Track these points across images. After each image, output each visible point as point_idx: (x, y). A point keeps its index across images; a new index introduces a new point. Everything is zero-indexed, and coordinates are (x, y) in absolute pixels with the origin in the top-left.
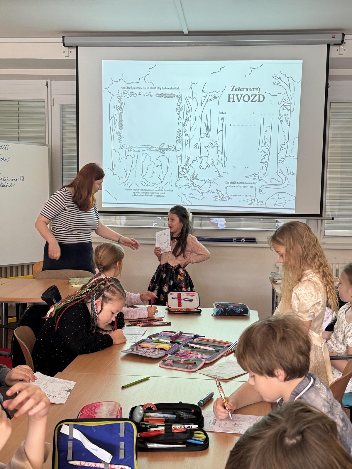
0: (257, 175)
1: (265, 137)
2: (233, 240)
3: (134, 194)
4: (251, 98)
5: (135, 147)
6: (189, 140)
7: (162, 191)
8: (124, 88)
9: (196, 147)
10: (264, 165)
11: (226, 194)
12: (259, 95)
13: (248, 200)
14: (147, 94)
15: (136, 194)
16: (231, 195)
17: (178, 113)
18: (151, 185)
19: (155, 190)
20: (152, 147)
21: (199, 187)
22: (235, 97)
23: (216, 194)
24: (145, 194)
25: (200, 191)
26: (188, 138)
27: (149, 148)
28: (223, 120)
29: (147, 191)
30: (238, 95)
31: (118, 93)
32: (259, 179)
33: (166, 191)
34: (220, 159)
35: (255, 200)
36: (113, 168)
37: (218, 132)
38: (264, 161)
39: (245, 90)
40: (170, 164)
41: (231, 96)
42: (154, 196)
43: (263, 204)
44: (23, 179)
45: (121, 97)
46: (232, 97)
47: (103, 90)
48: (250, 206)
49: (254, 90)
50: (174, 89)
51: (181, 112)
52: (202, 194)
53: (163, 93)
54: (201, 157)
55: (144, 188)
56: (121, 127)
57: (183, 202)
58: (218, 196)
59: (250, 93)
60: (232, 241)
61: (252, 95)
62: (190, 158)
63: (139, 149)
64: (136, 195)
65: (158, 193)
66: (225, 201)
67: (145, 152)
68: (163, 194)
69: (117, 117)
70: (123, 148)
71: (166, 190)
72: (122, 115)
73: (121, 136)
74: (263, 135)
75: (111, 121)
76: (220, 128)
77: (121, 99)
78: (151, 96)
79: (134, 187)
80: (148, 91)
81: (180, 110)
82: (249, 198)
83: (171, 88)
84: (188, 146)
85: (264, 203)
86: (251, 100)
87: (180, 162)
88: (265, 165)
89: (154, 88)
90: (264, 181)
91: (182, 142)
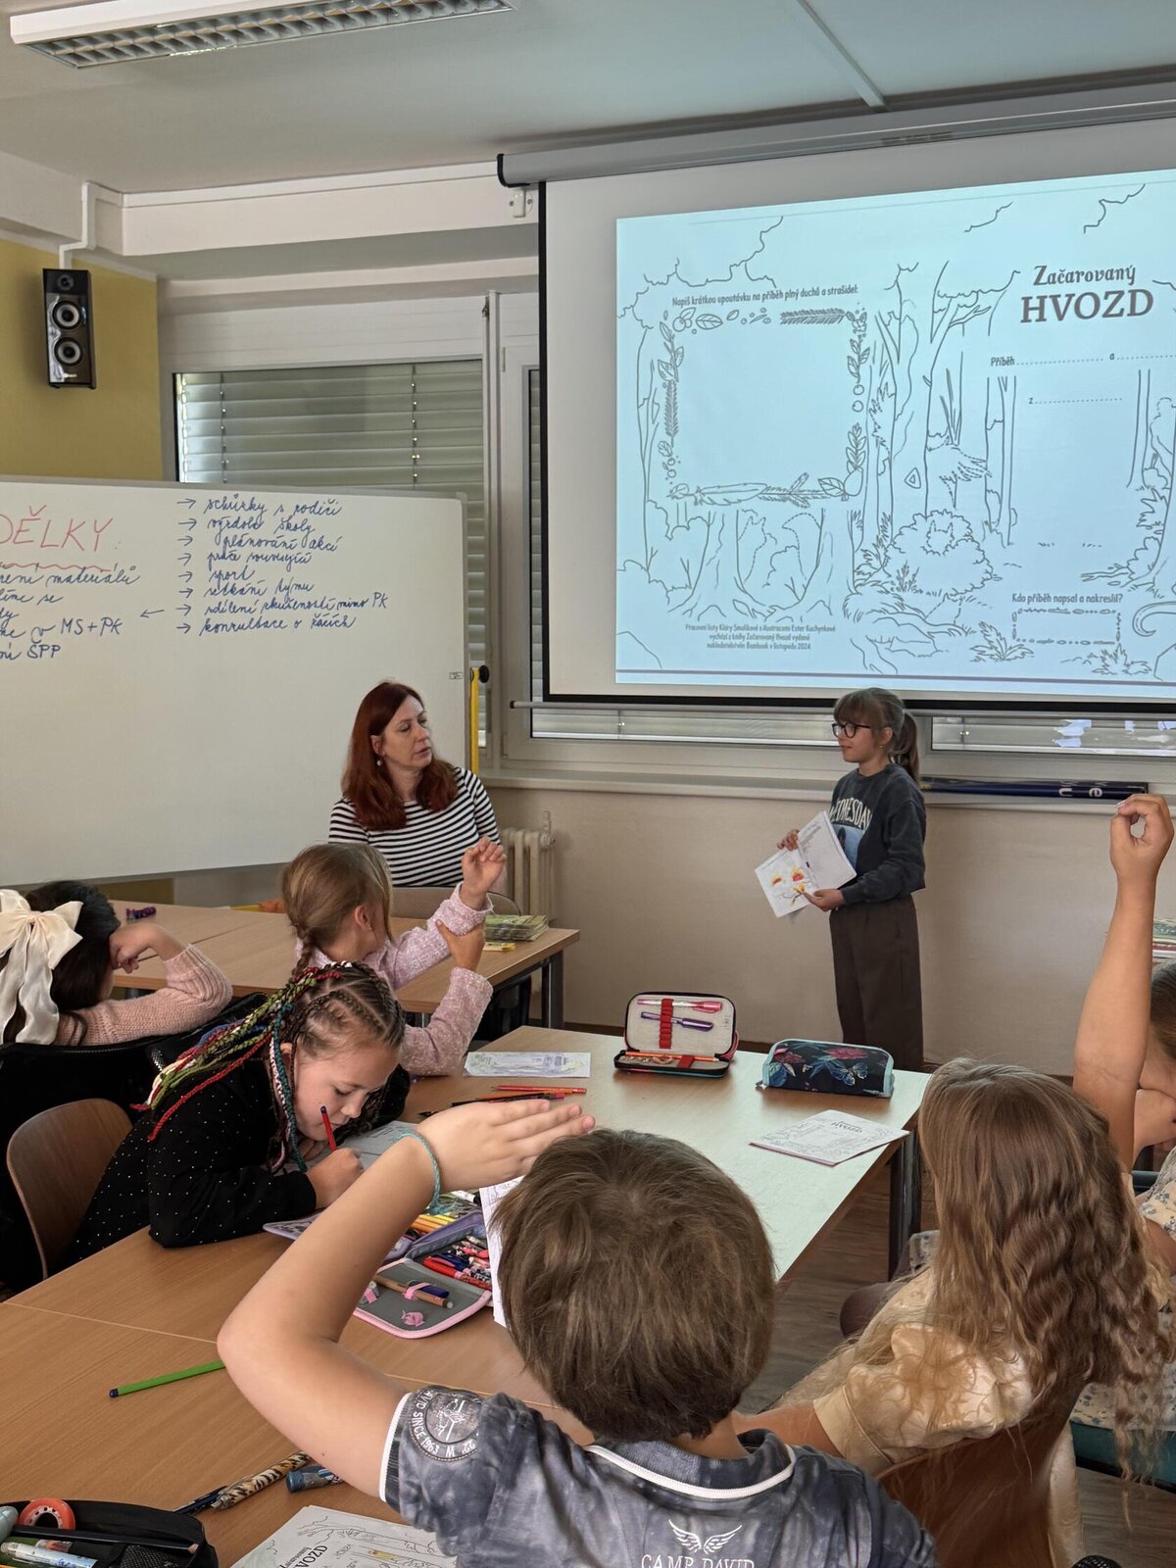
0: (1124, 571)
1: (1155, 439)
2: (1061, 791)
3: (711, 642)
4: (1104, 305)
5: (715, 490)
6: (890, 459)
7: (801, 629)
8: (682, 303)
9: (910, 482)
10: (1150, 533)
11: (1014, 637)
12: (1133, 293)
13: (1091, 655)
14: (752, 315)
15: (719, 641)
16: (1032, 641)
17: (854, 371)
18: (764, 610)
19: (778, 629)
20: (768, 488)
21: (921, 614)
22: (1049, 302)
23: (978, 639)
24: (746, 641)
25: (926, 629)
26: (884, 454)
27: (756, 492)
28: (1003, 385)
29: (751, 633)
30: (1059, 296)
31: (664, 321)
32: (1134, 582)
33: (811, 630)
34: (994, 518)
35: (1116, 655)
36: (649, 557)
37: (989, 427)
38: (1150, 519)
39: (1082, 278)
40: (826, 541)
41: (1034, 303)
42: (776, 647)
43: (1146, 672)
44: (383, 600)
45: (674, 332)
46: (1038, 305)
47: (620, 312)
48: (1098, 677)
49: (1115, 275)
50: (840, 291)
51: (864, 370)
52: (932, 638)
53: (805, 309)
54: (928, 514)
55: (742, 620)
56: (672, 429)
57: (867, 665)
58: (986, 644)
59: (1100, 287)
60: (1057, 795)
61: (1107, 294)
62: (890, 519)
63: (728, 496)
64: (718, 646)
65: (788, 638)
66: (1009, 660)
67: (744, 505)
68: (804, 642)
69: (661, 397)
70: (677, 494)
71: (812, 625)
72: (675, 389)
73: (674, 456)
74: (1149, 429)
75: (643, 410)
76: (995, 413)
77: (671, 339)
78: (768, 321)
79: (712, 618)
80: (755, 307)
81: (859, 360)
82: (1097, 650)
83: (832, 291)
84: (884, 479)
85: (1152, 665)
86: (1103, 309)
87: (857, 532)
88: (1156, 536)
89: (774, 296)
90: (1151, 589)
91: (864, 466)
